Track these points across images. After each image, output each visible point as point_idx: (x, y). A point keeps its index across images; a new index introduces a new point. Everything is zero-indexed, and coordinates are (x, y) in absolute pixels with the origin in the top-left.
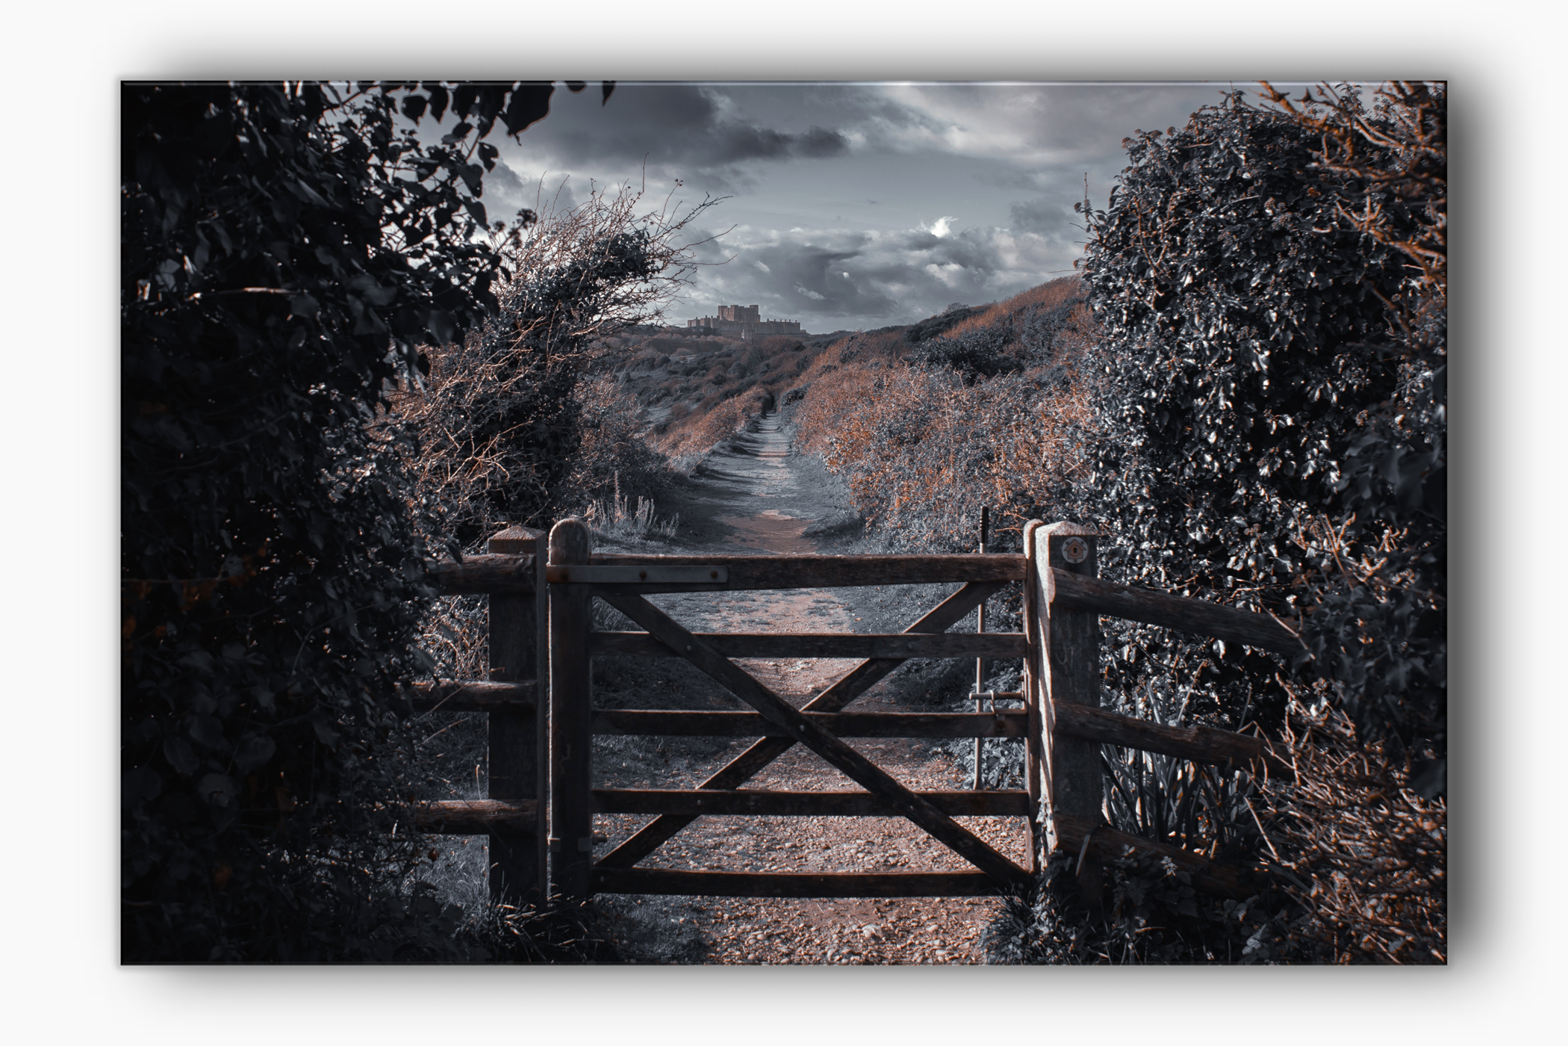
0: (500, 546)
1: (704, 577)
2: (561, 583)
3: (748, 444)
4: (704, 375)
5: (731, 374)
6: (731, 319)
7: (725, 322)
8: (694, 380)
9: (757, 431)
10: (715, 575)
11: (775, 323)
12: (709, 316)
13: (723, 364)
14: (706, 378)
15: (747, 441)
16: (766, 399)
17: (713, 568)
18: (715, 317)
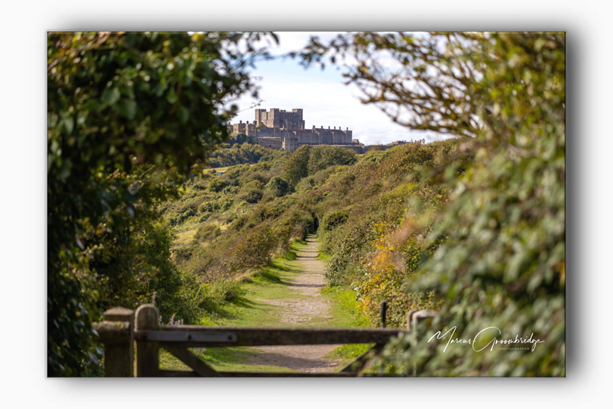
0: (111, 318)
1: (224, 338)
2: (142, 340)
3: (283, 273)
4: (236, 192)
5: (268, 190)
6: (270, 125)
7: (264, 129)
8: (223, 197)
9: (295, 257)
10: (230, 338)
11: (322, 130)
12: (244, 122)
13: (261, 179)
14: (240, 195)
15: (281, 269)
16: (308, 222)
17: (229, 334)
18: (251, 122)
